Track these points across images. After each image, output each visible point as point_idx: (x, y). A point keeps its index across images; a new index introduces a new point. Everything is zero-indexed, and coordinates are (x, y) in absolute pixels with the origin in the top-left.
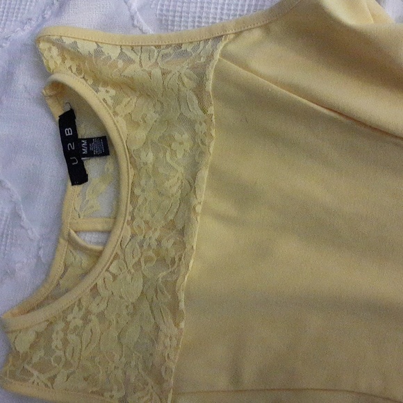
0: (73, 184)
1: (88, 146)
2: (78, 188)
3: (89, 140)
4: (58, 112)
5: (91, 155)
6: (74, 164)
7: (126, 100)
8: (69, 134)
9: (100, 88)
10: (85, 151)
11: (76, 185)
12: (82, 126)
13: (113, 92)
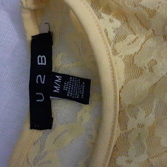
0: (32, 127)
1: (62, 84)
2: (38, 134)
3: (66, 78)
4: (32, 30)
5: (63, 95)
6: (38, 101)
7: (132, 37)
8: (42, 64)
9: (103, 15)
10: (57, 89)
11: (35, 128)
12: (59, 56)
13: (117, 23)
